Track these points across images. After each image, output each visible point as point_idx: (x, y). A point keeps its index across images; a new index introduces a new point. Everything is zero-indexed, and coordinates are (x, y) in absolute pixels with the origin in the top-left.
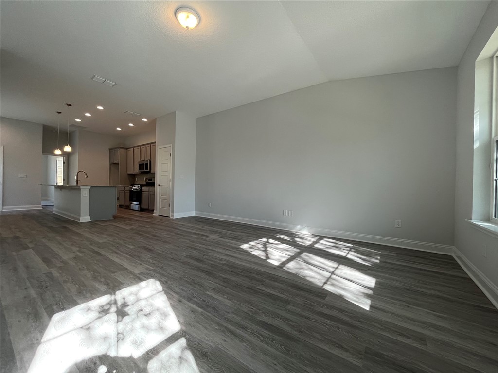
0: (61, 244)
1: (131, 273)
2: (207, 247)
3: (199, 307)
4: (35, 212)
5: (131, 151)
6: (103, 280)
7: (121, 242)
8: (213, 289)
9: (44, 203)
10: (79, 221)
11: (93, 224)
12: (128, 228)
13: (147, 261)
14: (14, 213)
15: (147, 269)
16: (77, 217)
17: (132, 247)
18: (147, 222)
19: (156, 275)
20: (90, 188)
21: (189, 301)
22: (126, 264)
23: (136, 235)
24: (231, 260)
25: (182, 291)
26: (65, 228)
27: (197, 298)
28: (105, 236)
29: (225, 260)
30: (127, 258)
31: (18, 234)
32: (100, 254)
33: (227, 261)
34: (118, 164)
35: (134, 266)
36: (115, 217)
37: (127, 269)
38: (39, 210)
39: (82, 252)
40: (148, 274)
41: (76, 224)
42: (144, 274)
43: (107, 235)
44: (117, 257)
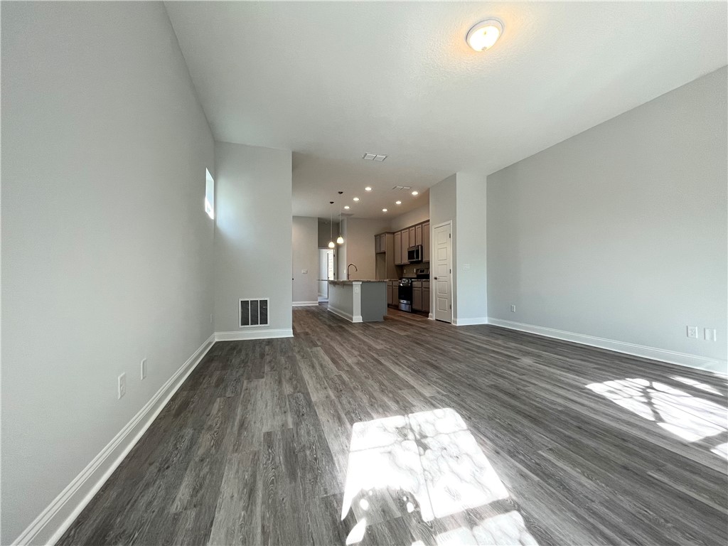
0: (342, 345)
1: (421, 394)
2: (521, 377)
3: (531, 471)
4: (314, 309)
5: (398, 236)
6: (391, 395)
7: (399, 351)
8: (550, 449)
9: (320, 300)
10: (352, 320)
11: (365, 325)
12: (403, 333)
13: (436, 382)
14: (300, 309)
15: (439, 393)
16: (350, 316)
17: (413, 360)
18: (423, 328)
19: (453, 404)
20: (361, 283)
21: (511, 457)
22: (412, 381)
23: (415, 345)
24: (574, 408)
25: (496, 438)
26: (341, 327)
27: (524, 456)
28: (381, 342)
29: (560, 405)
30: (411, 373)
31: (307, 330)
32: (381, 364)
33: (566, 407)
34: (385, 253)
35: (421, 385)
36: (385, 318)
37: (414, 388)
38: (316, 306)
39: (363, 358)
40: (442, 401)
41: (349, 323)
42: (436, 399)
43: (382, 340)
44: (400, 371)
